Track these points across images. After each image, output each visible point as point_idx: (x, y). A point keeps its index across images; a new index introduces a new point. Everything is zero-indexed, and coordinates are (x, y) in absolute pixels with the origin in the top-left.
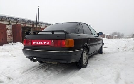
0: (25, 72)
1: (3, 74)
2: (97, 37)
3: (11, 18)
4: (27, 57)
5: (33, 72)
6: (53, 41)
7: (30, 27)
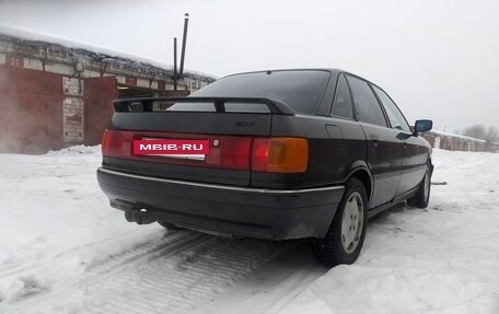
0: (101, 263)
1: (13, 267)
2: (408, 136)
3: (83, 52)
4: (113, 204)
5: (131, 265)
6: (216, 143)
7: (149, 92)
